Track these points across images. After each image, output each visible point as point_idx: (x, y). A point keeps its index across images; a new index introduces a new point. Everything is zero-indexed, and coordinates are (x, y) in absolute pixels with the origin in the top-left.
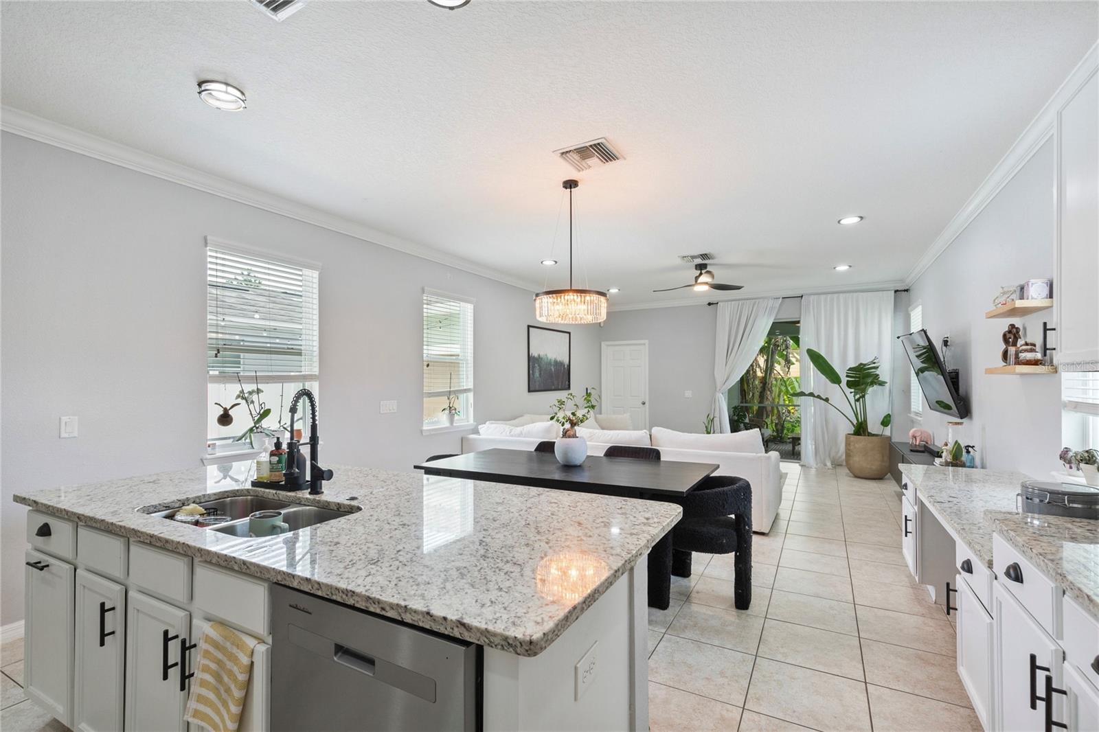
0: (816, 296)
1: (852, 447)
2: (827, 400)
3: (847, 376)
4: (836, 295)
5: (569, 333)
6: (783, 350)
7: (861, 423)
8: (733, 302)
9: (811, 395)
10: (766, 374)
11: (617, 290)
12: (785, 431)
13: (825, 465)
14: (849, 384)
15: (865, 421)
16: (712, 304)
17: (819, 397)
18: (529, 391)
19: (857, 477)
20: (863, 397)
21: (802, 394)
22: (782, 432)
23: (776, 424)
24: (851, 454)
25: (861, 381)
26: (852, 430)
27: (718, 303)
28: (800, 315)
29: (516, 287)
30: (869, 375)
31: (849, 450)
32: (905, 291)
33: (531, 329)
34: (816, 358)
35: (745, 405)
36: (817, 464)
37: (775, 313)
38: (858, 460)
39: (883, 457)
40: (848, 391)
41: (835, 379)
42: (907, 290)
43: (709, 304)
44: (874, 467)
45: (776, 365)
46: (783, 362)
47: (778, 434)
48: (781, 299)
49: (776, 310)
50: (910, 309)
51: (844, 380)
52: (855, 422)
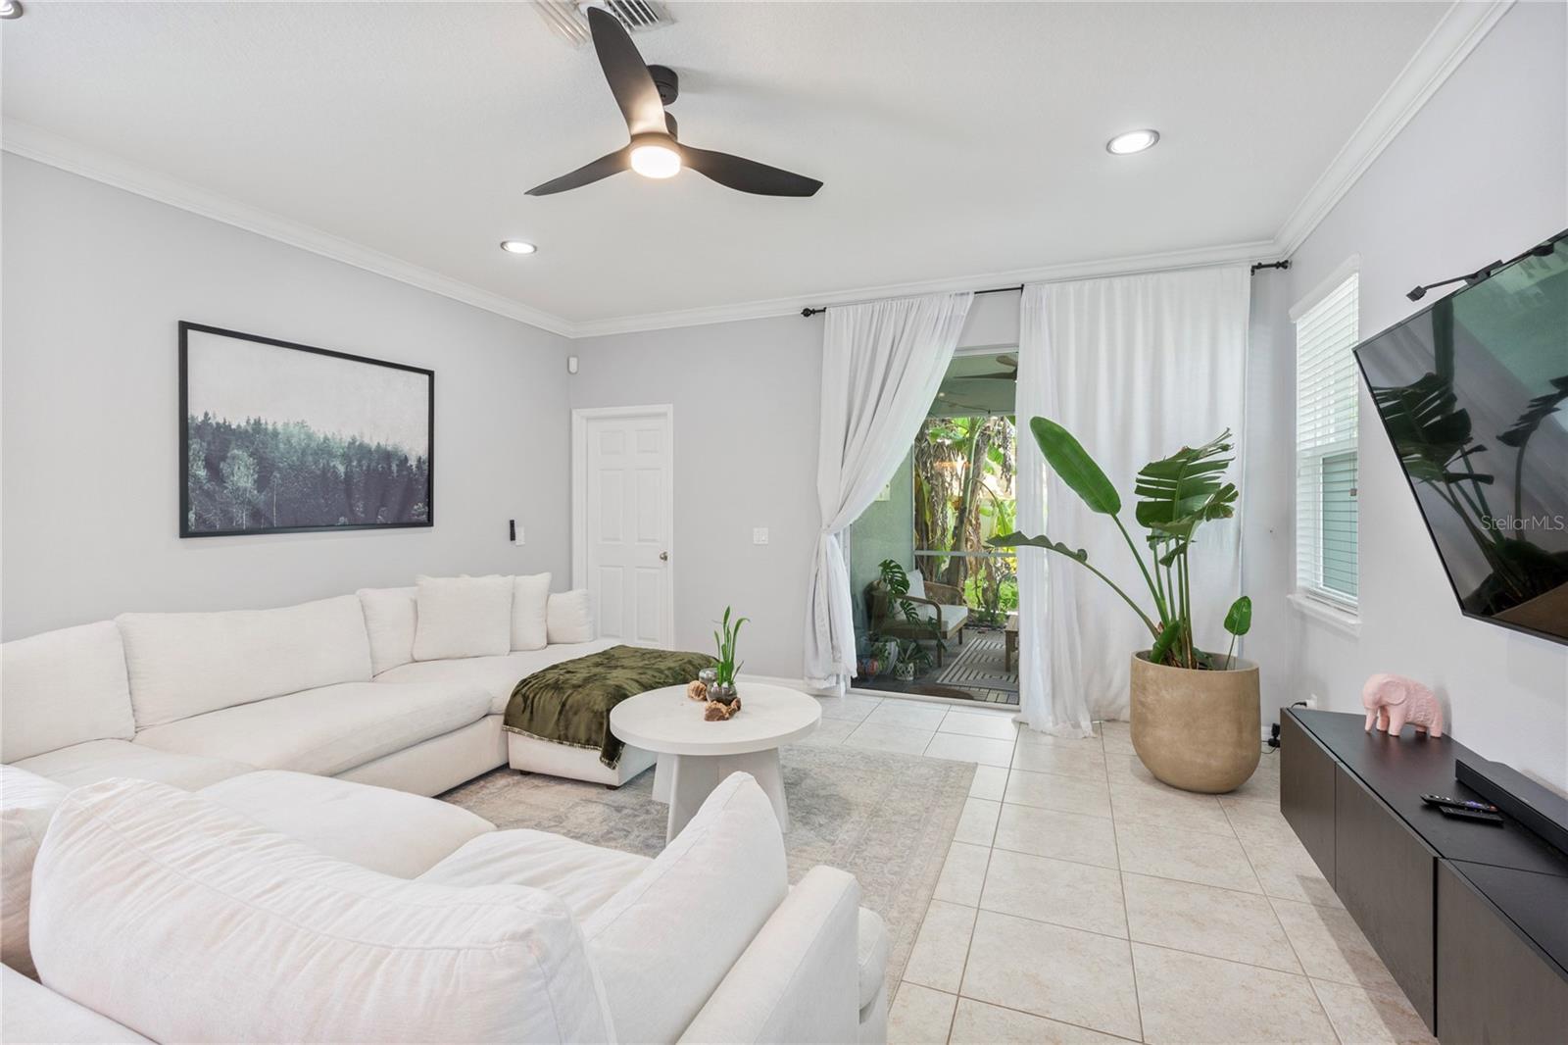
0: (1055, 287)
1: (1150, 699)
2: (1081, 556)
3: (1139, 491)
4: (1104, 283)
5: (431, 374)
6: (999, 446)
7: (1175, 628)
8: (860, 307)
9: (1042, 541)
10: (965, 491)
11: (530, 249)
12: (1001, 605)
13: (1077, 725)
14: (1145, 515)
15: (1185, 618)
16: (814, 312)
17: (1060, 548)
18: (185, 532)
19: (1159, 780)
20: (1182, 549)
21: (1018, 539)
22: (995, 607)
23: (985, 591)
24: (1150, 717)
25: (1178, 502)
26: (1150, 643)
27: (824, 310)
28: (1018, 337)
29: (71, 173)
30: (1201, 489)
31: (1142, 704)
32: (1278, 265)
33: (191, 333)
34: (1056, 444)
35: (925, 553)
36: (1056, 723)
37: (958, 332)
38: (1169, 738)
39: (1240, 731)
40: (1140, 533)
41: (1104, 499)
42: (1284, 265)
43: (807, 313)
44: (1215, 763)
45: (985, 473)
46: (998, 468)
47: (987, 609)
48: (972, 297)
49: (961, 325)
50: (1292, 312)
51: (1130, 501)
52: (1156, 620)
